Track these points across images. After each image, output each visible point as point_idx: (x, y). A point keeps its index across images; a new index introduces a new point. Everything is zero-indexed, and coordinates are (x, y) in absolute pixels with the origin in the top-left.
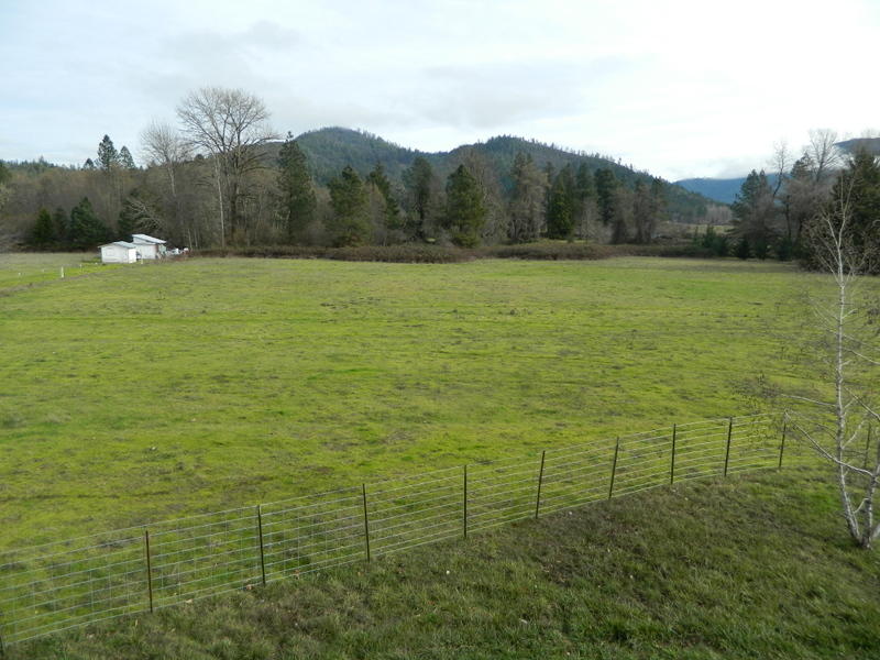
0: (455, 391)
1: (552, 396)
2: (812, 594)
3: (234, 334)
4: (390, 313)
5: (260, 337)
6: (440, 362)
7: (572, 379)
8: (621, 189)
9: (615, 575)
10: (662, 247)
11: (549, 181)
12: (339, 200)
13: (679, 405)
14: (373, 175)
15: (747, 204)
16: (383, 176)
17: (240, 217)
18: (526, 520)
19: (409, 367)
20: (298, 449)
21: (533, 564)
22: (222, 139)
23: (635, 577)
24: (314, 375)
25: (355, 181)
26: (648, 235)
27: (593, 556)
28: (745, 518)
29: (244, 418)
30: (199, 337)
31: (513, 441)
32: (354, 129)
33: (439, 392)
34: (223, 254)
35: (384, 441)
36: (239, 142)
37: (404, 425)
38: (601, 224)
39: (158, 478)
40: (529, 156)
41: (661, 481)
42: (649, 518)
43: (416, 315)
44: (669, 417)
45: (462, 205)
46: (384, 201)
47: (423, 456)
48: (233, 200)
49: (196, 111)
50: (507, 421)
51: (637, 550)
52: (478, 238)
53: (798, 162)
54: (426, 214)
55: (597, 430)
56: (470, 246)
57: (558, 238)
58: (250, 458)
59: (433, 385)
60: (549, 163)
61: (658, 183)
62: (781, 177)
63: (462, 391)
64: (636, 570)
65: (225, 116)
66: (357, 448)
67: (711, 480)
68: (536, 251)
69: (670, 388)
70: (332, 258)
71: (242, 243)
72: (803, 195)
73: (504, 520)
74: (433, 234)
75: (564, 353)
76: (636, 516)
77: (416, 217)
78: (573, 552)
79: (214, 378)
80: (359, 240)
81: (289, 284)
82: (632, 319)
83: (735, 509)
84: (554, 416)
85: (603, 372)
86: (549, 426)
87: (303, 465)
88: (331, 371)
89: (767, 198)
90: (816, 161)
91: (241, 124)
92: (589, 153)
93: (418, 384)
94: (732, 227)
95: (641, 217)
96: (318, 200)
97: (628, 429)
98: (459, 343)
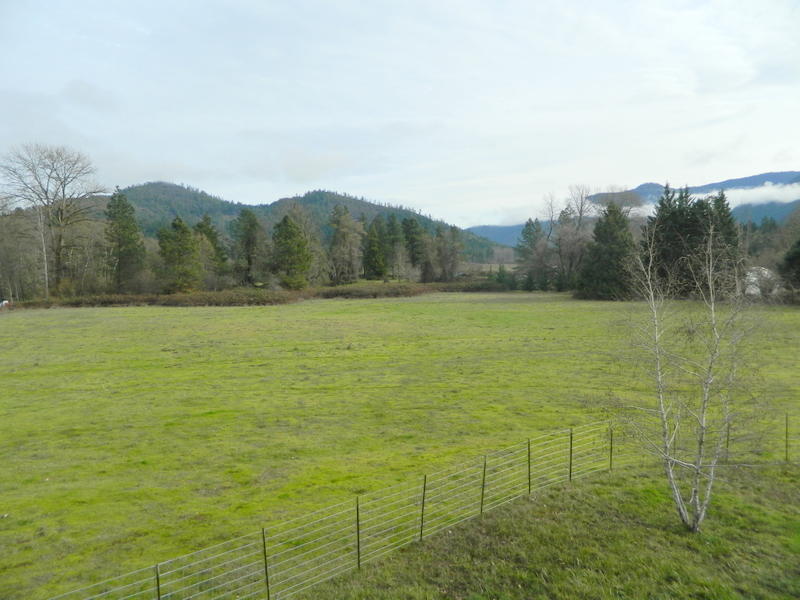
0: (315, 425)
1: (405, 423)
2: (670, 579)
3: (74, 386)
4: (233, 354)
5: (103, 386)
6: (293, 399)
7: (419, 405)
8: (426, 236)
9: (504, 586)
10: (463, 284)
11: (365, 229)
12: (169, 249)
13: (516, 421)
14: (200, 226)
15: (526, 246)
16: (210, 227)
17: (65, 268)
18: (412, 544)
19: (265, 405)
20: (169, 499)
21: (429, 587)
22: (46, 193)
23: (523, 585)
24: (170, 420)
25: (184, 231)
26: (451, 274)
27: (480, 570)
28: (597, 516)
29: (104, 472)
30: (35, 390)
31: (381, 469)
32: (178, 183)
33: (300, 427)
34: (48, 305)
35: (256, 481)
36: (64, 196)
37: (273, 463)
38: (410, 265)
39: (17, 549)
40: (346, 208)
41: (522, 492)
42: (520, 528)
43: (259, 355)
44: (510, 432)
45: (289, 251)
46: (212, 250)
47: (299, 492)
48: (57, 252)
49: (17, 166)
50: (371, 450)
51: (518, 560)
52: (304, 281)
53: (563, 212)
54: (253, 261)
55: (453, 450)
56: (298, 288)
57: (374, 279)
58: (119, 514)
59: (294, 421)
60: (363, 214)
61: (454, 229)
62: (552, 223)
63: (322, 425)
64: (521, 578)
65: (49, 171)
66: (231, 491)
67: (560, 486)
68: (357, 291)
69: (505, 407)
70: (164, 305)
71: (68, 293)
72: (571, 237)
73: (391, 547)
74: (260, 278)
75: (405, 382)
76: (507, 527)
77: (244, 263)
78: (462, 569)
79: (64, 433)
80: (190, 287)
81: (123, 332)
82: (454, 347)
83: (586, 510)
84: (410, 441)
85: (444, 396)
86: (410, 451)
87: (179, 515)
88: (188, 416)
89: (543, 240)
90: (576, 211)
91: (66, 179)
92: (394, 205)
93: (278, 421)
94: (515, 266)
95: (443, 259)
96: (147, 250)
97: (478, 447)
98: (307, 379)
